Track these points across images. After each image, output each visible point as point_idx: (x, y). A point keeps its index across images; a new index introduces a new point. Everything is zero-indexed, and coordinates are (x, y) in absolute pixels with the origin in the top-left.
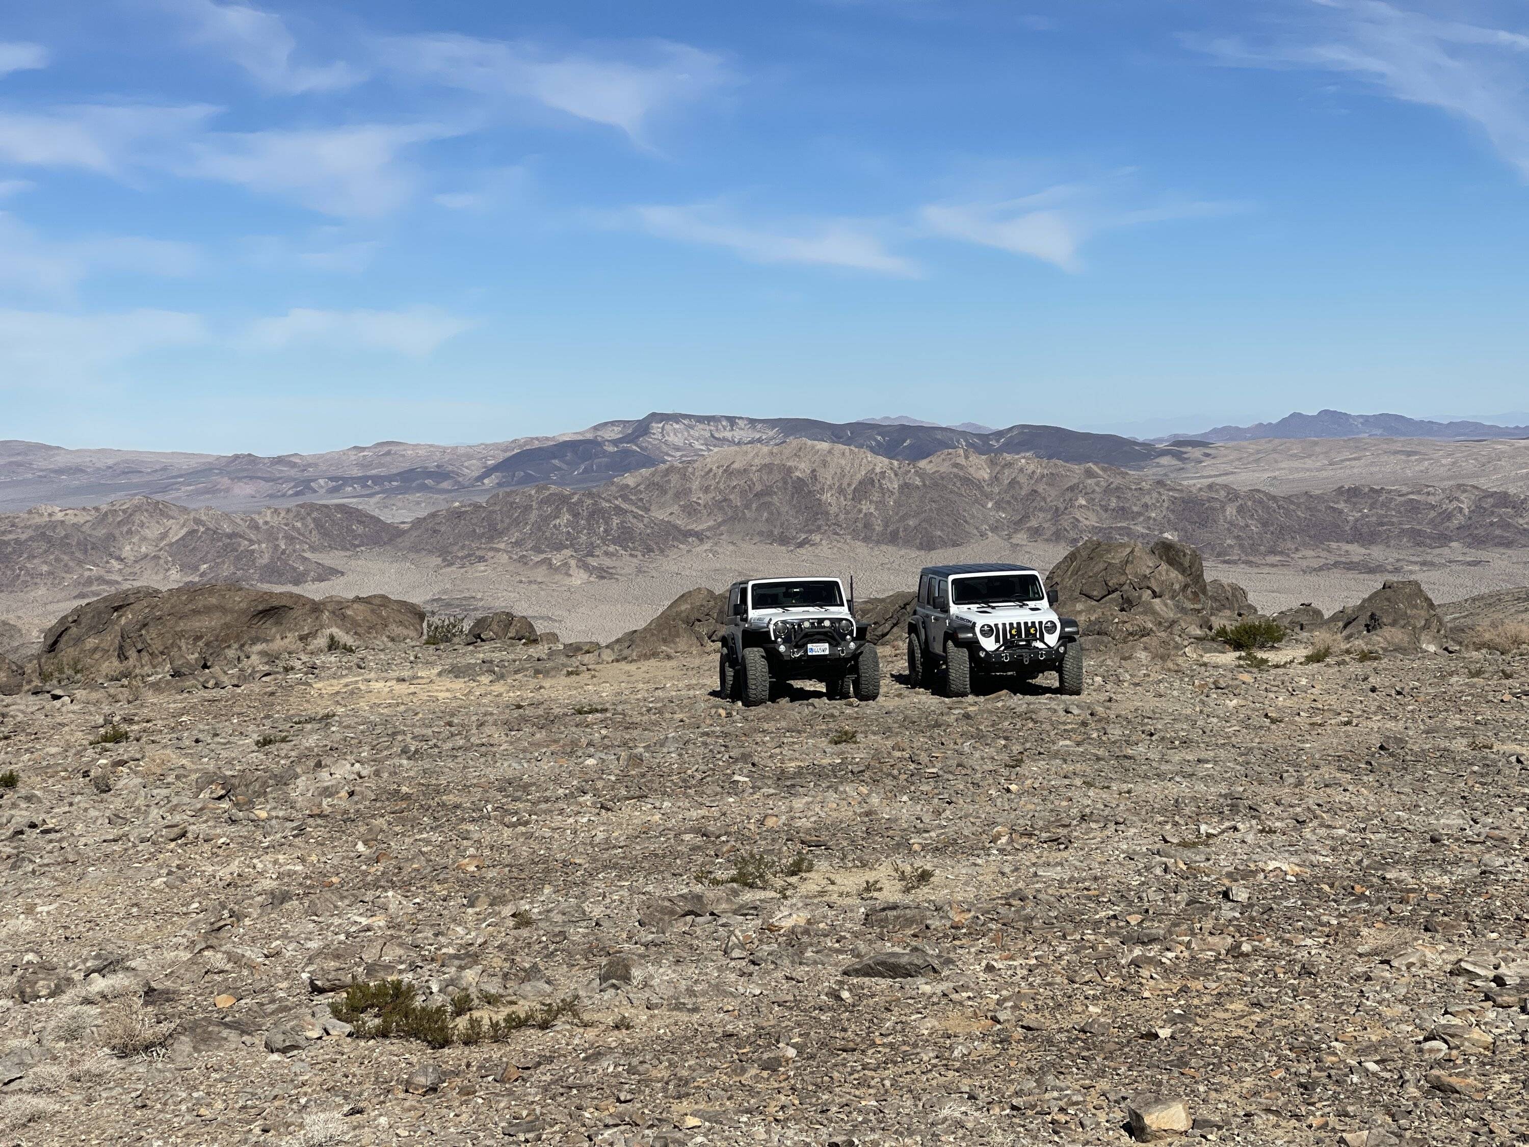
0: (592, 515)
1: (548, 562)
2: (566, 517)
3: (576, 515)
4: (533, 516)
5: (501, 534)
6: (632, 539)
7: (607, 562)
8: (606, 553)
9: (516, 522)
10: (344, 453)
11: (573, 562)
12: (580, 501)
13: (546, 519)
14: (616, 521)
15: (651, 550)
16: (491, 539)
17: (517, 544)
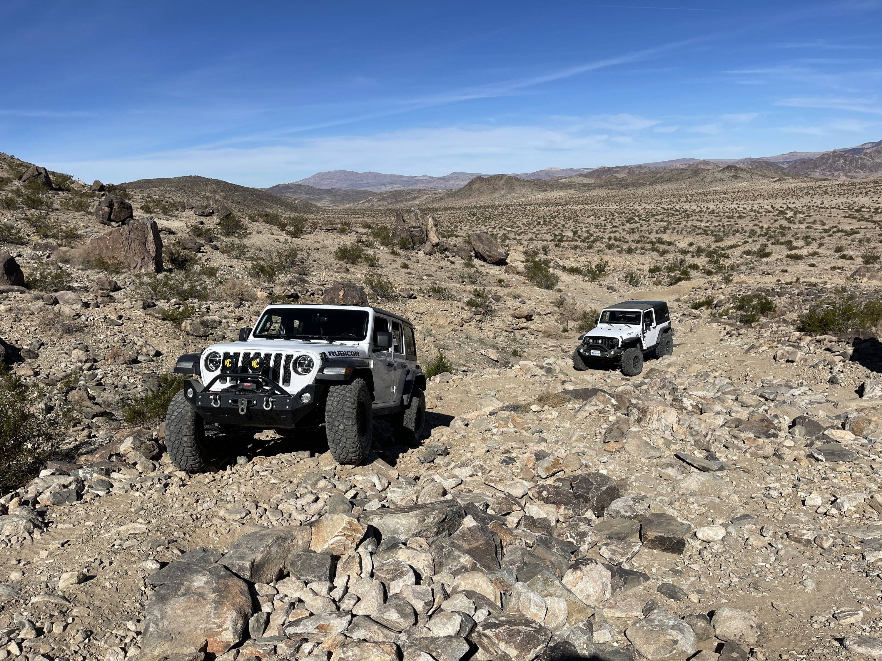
0: (851, 160)
1: (833, 175)
2: (842, 161)
3: (845, 160)
4: (830, 161)
5: (818, 167)
6: (865, 167)
7: (855, 174)
8: (855, 172)
9: (824, 163)
10: (780, 156)
11: (842, 174)
12: (848, 156)
13: (834, 162)
14: (860, 161)
15: (872, 171)
16: (814, 169)
17: (823, 170)
